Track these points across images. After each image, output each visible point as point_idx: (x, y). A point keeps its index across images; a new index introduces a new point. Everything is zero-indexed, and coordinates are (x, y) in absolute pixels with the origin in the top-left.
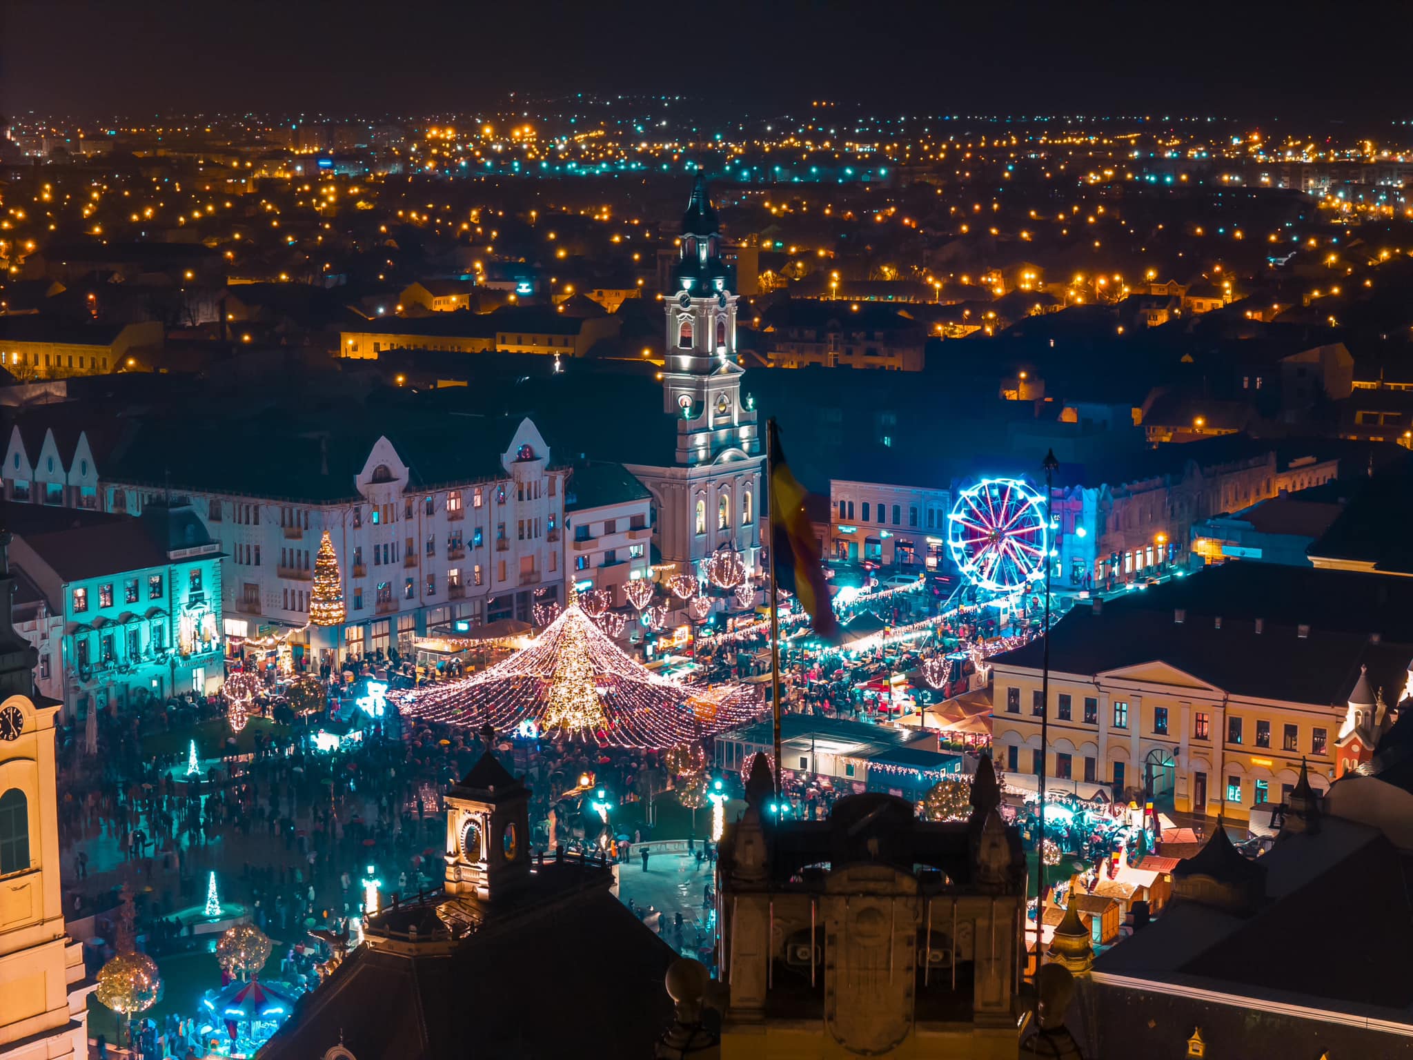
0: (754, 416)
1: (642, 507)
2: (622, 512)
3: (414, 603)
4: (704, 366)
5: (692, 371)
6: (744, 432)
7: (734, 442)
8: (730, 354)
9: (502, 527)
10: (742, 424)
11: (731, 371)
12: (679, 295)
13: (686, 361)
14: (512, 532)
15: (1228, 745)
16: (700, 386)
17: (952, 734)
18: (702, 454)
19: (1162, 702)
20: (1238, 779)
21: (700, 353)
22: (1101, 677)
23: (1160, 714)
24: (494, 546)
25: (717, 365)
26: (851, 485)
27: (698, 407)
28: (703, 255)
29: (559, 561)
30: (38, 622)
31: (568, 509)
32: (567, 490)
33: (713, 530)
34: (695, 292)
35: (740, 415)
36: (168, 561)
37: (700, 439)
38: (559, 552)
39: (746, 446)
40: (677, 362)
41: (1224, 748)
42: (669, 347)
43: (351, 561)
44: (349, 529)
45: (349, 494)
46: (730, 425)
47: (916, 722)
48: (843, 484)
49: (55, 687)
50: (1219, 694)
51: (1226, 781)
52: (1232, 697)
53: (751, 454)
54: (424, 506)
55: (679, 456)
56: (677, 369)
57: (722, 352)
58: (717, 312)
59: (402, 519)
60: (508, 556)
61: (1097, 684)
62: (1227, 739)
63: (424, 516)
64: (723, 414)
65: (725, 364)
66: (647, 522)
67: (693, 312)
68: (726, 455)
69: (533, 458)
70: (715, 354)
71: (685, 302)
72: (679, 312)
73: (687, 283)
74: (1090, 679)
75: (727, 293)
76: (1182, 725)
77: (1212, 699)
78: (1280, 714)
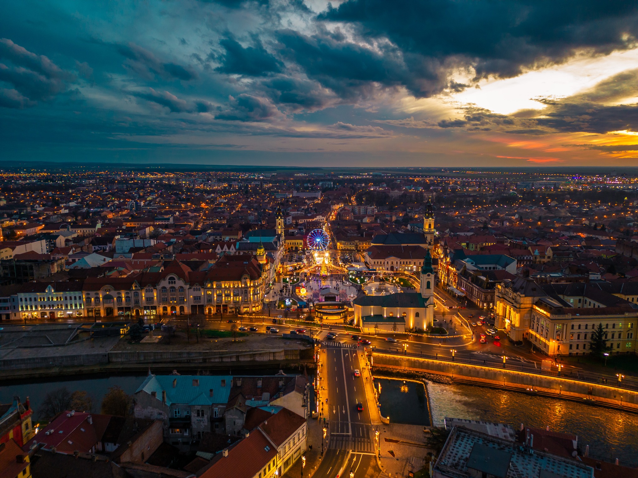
19: (392, 261)
76: (395, 263)
77: (398, 260)
78: (405, 261)
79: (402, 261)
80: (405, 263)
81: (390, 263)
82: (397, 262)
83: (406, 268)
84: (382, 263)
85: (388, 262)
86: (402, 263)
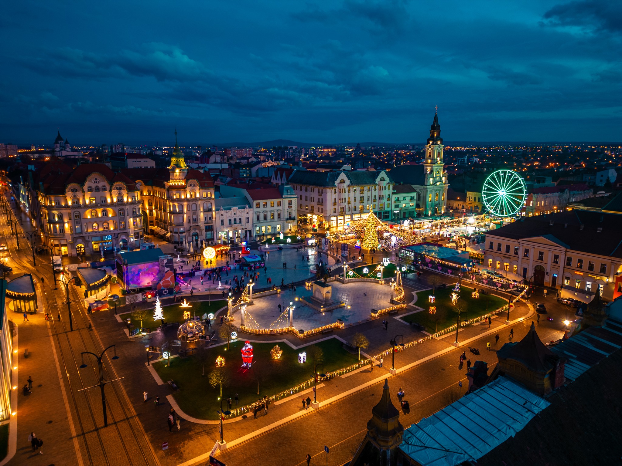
0: (447, 175)
1: (414, 194)
2: (409, 195)
3: (350, 212)
4: (434, 162)
5: (431, 163)
6: (444, 178)
7: (441, 180)
8: (441, 160)
9: (375, 196)
10: (443, 176)
11: (440, 163)
12: (429, 145)
13: (429, 161)
14: (377, 198)
15: (566, 266)
16: (432, 167)
17: (474, 254)
18: (431, 183)
19: (542, 250)
20: (569, 278)
21: (433, 159)
22: (521, 240)
23: (541, 254)
24: (372, 201)
25: (437, 162)
26: (472, 193)
27: (432, 172)
28: (435, 135)
29: (390, 205)
30: (246, 209)
31: (393, 193)
32: (393, 189)
33: (434, 201)
34: (433, 144)
35: (443, 174)
36: (282, 198)
37: (431, 179)
38: (390, 203)
39: (444, 182)
40: (427, 161)
41: (564, 267)
42: (426, 157)
43: (333, 201)
44: (333, 194)
45: (333, 185)
46: (440, 177)
47: (464, 249)
48: (470, 193)
49: (250, 225)
50: (564, 249)
51: (565, 278)
52: (568, 250)
53: (445, 184)
54: (353, 190)
55: (425, 183)
56: (427, 163)
57: (438, 159)
58: (438, 149)
59: (347, 193)
60: (376, 203)
61: (519, 243)
62: (566, 264)
63: (353, 192)
64: (438, 174)
65: (439, 162)
66: (415, 198)
67: (432, 149)
68: (438, 184)
69: (384, 180)
70: (437, 159)
71: (430, 147)
72: (428, 149)
73: (431, 142)
74: (516, 241)
75: (441, 145)
76: (549, 258)
77: (561, 250)
78: (587, 258)
79: (575, 255)
80: (586, 266)
81: (533, 254)
82: (556, 257)
83: (589, 285)
84: (512, 251)
85: (527, 251)
86: (575, 263)
